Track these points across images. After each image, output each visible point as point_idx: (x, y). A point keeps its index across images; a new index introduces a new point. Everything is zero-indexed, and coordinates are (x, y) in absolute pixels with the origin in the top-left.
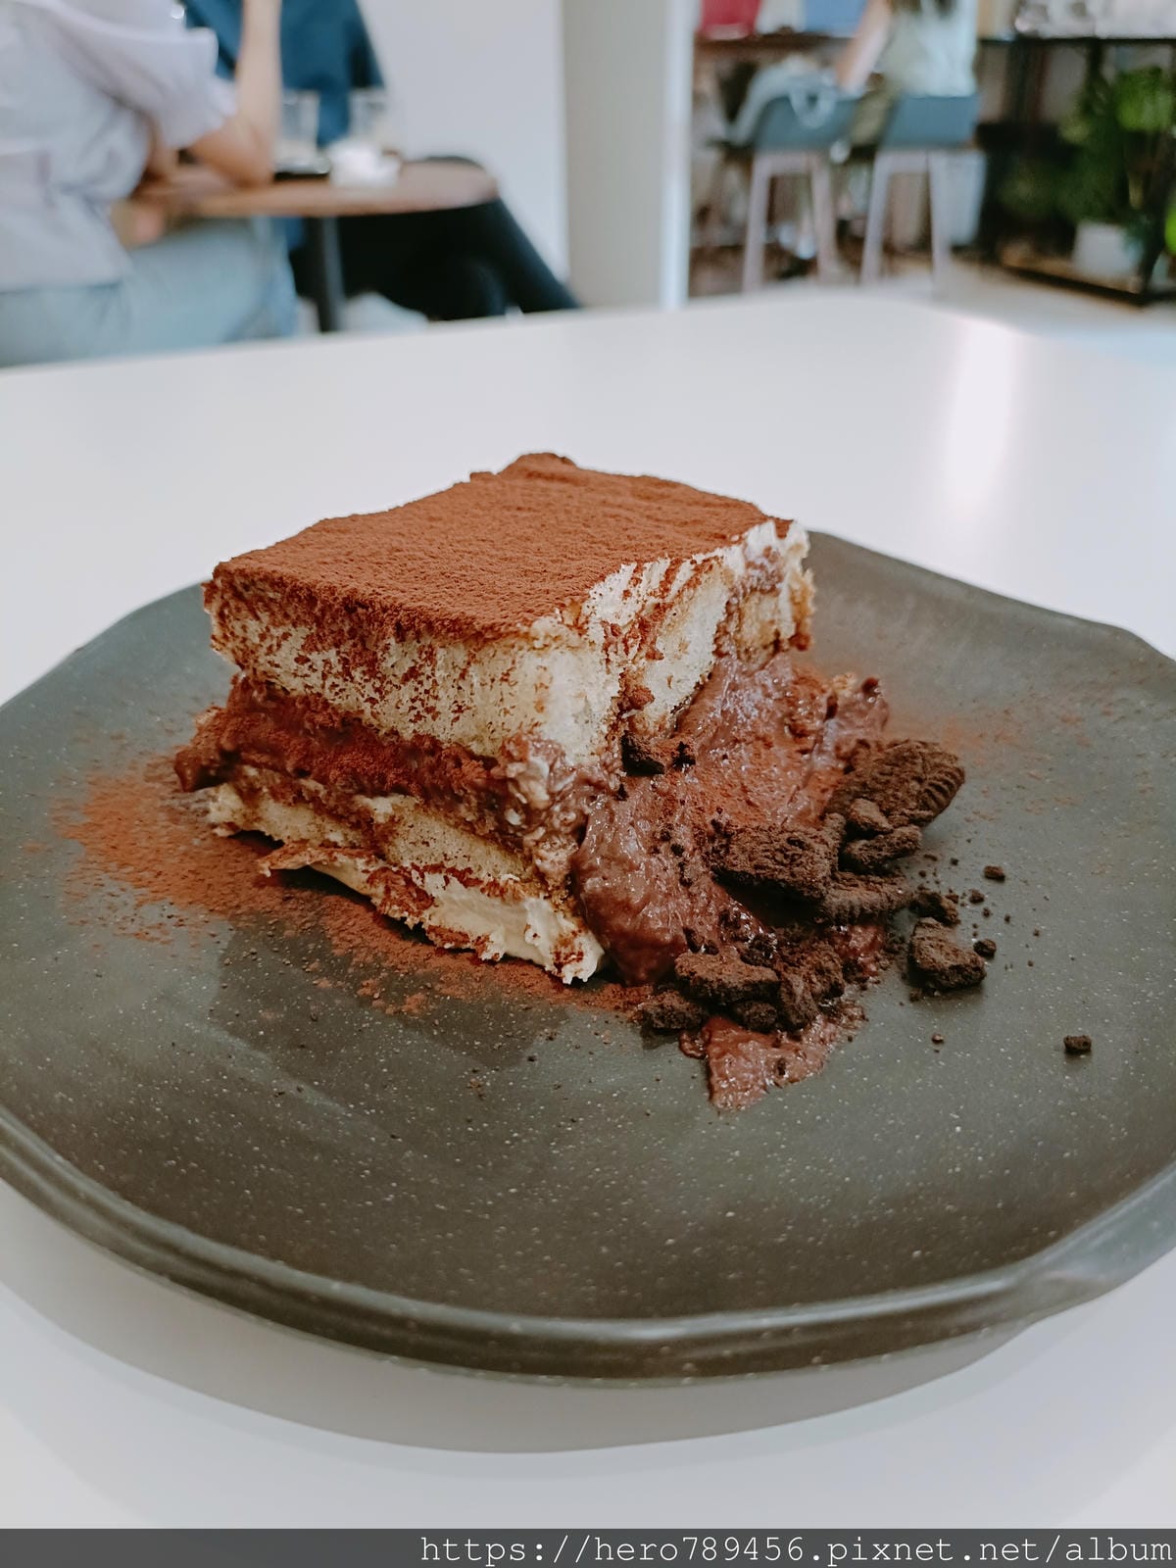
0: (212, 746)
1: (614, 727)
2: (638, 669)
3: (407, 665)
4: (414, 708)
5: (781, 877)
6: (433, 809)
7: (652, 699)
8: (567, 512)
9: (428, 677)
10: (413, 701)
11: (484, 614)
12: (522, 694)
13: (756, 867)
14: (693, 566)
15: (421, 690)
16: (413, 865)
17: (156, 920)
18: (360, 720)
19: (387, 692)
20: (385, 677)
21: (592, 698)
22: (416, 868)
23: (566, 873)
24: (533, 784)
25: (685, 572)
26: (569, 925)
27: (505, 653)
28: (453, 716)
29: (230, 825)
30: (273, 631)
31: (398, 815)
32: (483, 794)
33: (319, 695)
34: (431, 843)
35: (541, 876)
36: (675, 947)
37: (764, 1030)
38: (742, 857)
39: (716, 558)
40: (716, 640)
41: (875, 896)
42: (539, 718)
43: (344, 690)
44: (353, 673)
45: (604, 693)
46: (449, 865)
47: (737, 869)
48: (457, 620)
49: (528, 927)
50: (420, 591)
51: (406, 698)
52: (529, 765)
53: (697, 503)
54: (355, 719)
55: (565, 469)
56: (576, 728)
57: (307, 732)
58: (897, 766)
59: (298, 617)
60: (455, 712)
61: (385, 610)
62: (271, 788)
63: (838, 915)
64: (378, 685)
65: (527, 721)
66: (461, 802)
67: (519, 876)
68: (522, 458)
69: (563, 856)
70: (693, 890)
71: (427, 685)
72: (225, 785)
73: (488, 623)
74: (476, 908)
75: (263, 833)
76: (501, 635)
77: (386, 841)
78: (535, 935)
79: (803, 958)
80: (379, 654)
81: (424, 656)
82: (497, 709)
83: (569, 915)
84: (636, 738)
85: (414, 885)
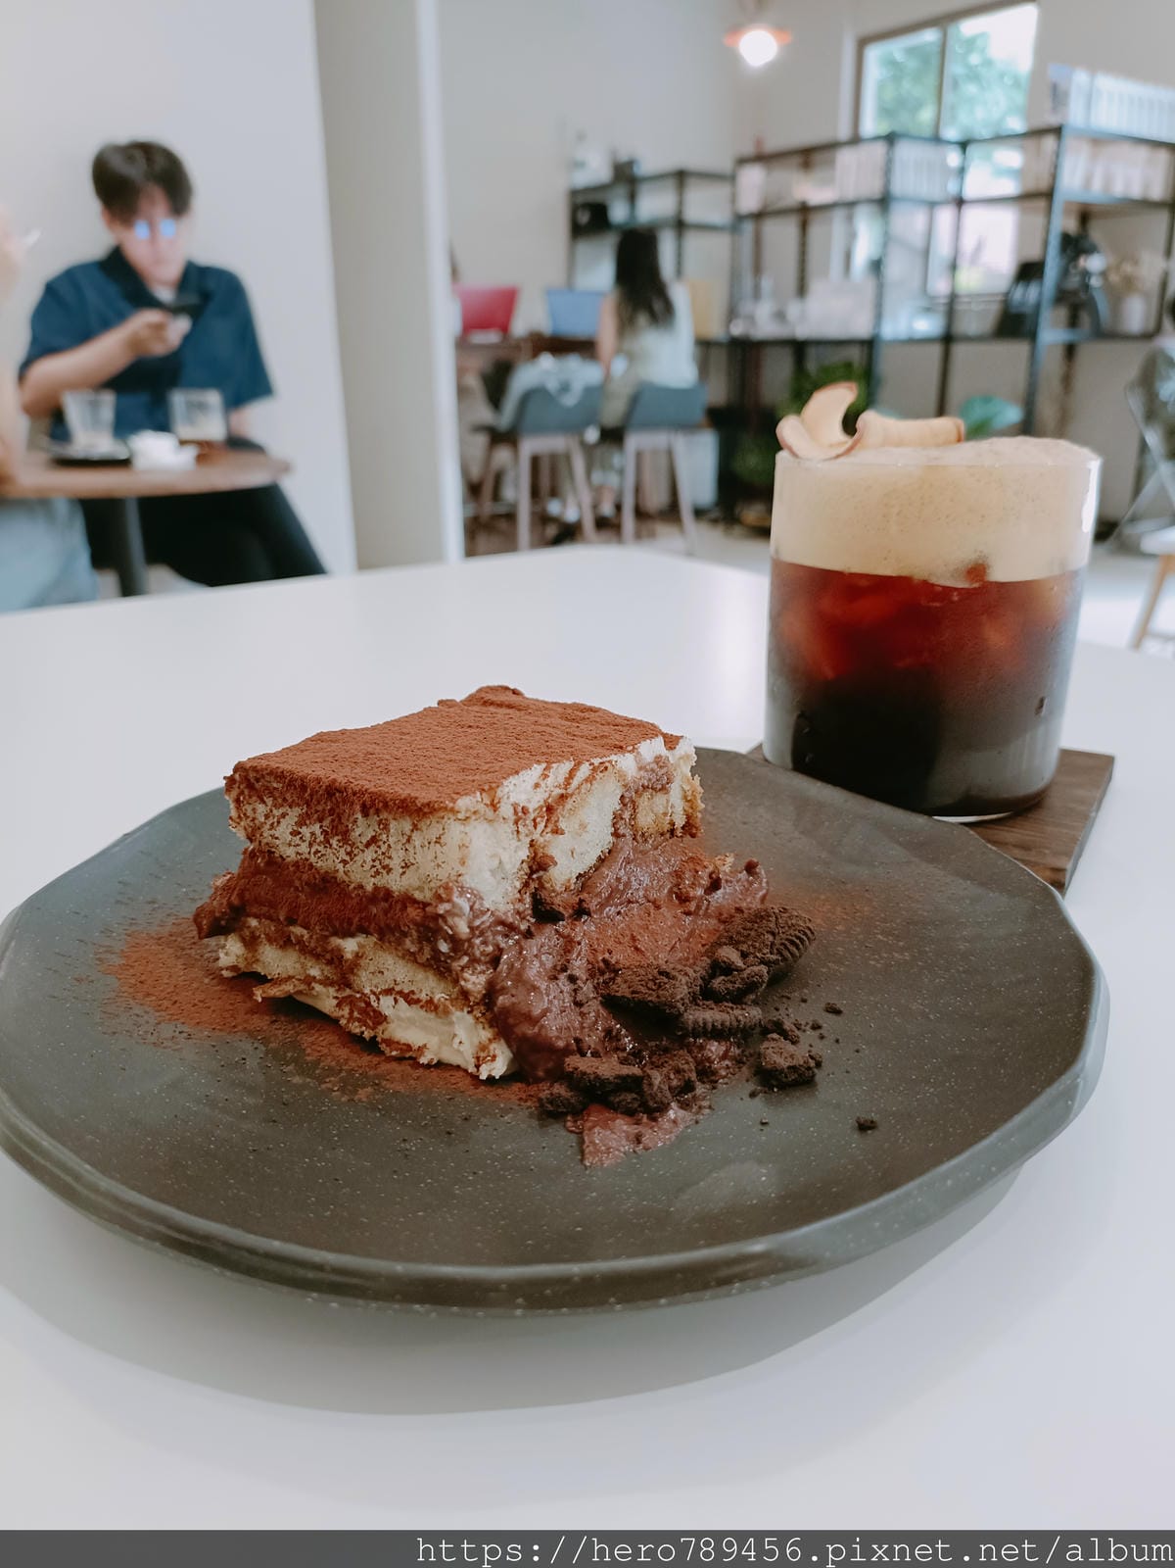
0: (225, 901)
1: (526, 885)
2: (545, 841)
3: (370, 834)
4: (374, 866)
5: (649, 999)
6: (387, 944)
7: (556, 864)
8: (505, 729)
9: (384, 843)
10: (374, 861)
11: (424, 796)
12: (450, 852)
13: (633, 992)
14: (591, 767)
15: (380, 852)
16: (371, 991)
17: (170, 1034)
18: (336, 878)
19: (355, 855)
20: (354, 844)
21: (505, 857)
22: (374, 993)
23: (484, 992)
24: (456, 919)
25: (584, 770)
26: (485, 1034)
27: (438, 822)
28: (401, 870)
29: (233, 968)
30: (275, 812)
31: (362, 951)
32: (422, 929)
33: (307, 860)
34: (386, 973)
35: (465, 994)
36: (566, 1051)
37: (630, 1113)
38: (624, 986)
39: (609, 762)
40: (614, 825)
41: (726, 1017)
42: (462, 870)
43: (325, 855)
44: (331, 841)
45: (516, 855)
46: (397, 988)
47: (619, 994)
48: (405, 799)
49: (455, 1035)
50: (382, 781)
51: (369, 859)
52: (454, 905)
53: (609, 724)
54: (333, 877)
55: (513, 698)
56: (491, 880)
57: (297, 889)
58: (756, 923)
59: (293, 801)
60: (403, 867)
61: (354, 794)
62: (267, 935)
63: (694, 1029)
64: (349, 849)
65: (454, 873)
66: (407, 937)
67: (450, 996)
68: (480, 690)
69: (482, 979)
70: (584, 1009)
71: (384, 848)
72: (232, 934)
73: (426, 801)
74: (417, 1024)
75: (259, 974)
76: (435, 810)
77: (352, 973)
78: (461, 1042)
79: (666, 1062)
80: (350, 825)
81: (381, 826)
82: (433, 864)
83: (486, 1026)
84: (543, 894)
85: (372, 1006)
